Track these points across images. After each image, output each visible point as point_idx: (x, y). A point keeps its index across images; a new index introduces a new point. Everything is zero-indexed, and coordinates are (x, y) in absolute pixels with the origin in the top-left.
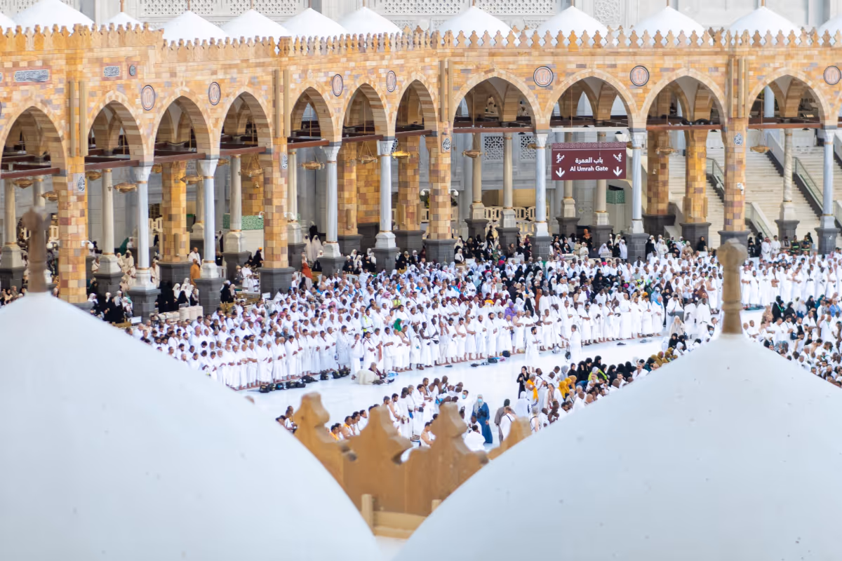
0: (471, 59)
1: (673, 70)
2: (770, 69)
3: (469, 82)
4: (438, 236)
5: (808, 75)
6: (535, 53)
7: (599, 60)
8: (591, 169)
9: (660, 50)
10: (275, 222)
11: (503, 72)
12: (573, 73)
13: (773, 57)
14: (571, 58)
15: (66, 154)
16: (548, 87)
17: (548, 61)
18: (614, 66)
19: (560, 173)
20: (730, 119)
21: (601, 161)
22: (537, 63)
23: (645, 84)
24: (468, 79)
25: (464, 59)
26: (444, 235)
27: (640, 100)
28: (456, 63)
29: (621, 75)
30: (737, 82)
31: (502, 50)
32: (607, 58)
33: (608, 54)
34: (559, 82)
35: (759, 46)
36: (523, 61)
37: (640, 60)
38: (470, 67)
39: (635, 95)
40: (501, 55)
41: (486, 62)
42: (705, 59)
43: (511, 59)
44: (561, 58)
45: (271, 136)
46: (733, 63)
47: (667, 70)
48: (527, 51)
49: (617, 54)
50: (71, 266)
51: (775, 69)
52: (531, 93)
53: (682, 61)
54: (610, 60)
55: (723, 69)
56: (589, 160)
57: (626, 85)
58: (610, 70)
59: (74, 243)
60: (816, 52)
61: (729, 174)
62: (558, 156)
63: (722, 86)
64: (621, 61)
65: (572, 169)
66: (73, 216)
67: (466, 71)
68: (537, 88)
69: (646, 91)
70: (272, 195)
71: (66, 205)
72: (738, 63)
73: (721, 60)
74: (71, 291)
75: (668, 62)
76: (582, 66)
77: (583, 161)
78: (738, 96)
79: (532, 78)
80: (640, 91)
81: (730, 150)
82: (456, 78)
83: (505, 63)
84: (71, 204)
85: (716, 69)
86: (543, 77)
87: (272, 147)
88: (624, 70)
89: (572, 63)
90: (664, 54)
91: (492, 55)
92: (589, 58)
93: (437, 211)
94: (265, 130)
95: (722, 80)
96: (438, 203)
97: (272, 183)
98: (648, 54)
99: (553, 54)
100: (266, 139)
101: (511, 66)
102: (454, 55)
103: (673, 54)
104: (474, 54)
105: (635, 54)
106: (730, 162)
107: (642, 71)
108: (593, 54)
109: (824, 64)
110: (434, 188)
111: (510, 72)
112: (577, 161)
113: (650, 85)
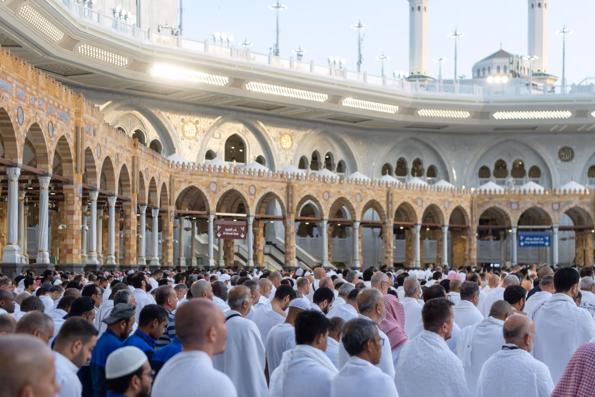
0: (183, 176)
1: (266, 188)
2: (303, 191)
3: (182, 187)
4: (168, 263)
5: (317, 194)
6: (210, 175)
7: (236, 181)
8: (232, 234)
9: (261, 179)
10: (132, 239)
11: (196, 183)
12: (226, 186)
13: (304, 186)
14: (225, 179)
15: (74, 171)
16: (215, 192)
17: (215, 180)
18: (242, 184)
19: (219, 235)
20: (288, 212)
21: (236, 230)
22: (211, 180)
23: (255, 194)
24: (181, 185)
25: (179, 176)
26: (171, 263)
27: (253, 201)
28: (176, 177)
29: (245, 189)
30: (292, 196)
31: (196, 173)
32: (239, 180)
33: (240, 178)
34: (219, 190)
35: (299, 180)
36: (205, 179)
37: (253, 182)
38: (182, 180)
39: (251, 199)
40: (196, 175)
41: (189, 177)
42: (277, 184)
43: (199, 177)
44: (220, 179)
45: (131, 192)
46: (289, 187)
47: (263, 188)
48: (206, 174)
49: (243, 179)
50: (74, 240)
51: (305, 191)
52: (208, 194)
53: (269, 184)
54: (240, 182)
55: (285, 190)
56: (231, 230)
57: (247, 194)
58: (240, 186)
59: (77, 226)
60: (320, 185)
61: (288, 239)
62: (218, 226)
63: (285, 197)
64: (245, 182)
65: (224, 233)
66: (76, 210)
67: (180, 181)
68: (211, 192)
69: (255, 197)
70: (130, 224)
71: (72, 202)
72: (292, 186)
73: (285, 185)
74: (74, 257)
75: (264, 184)
76: (229, 183)
77: (228, 230)
78: (292, 202)
79: (208, 187)
80: (253, 197)
81: (288, 228)
82: (176, 185)
83: (197, 179)
84: (76, 202)
85: (282, 189)
86: (213, 187)
87: (131, 198)
88: (246, 187)
89: (225, 181)
90: (262, 181)
91: (192, 174)
92: (232, 180)
93: (168, 251)
94: (127, 188)
95: (285, 194)
96: (168, 247)
97: (130, 218)
98: (256, 180)
99: (218, 177)
100: (128, 193)
101: (200, 181)
102: (175, 173)
103: (266, 181)
104: (183, 173)
105: (251, 179)
106: (288, 233)
107: (252, 187)
108: (234, 178)
109: (323, 191)
110: (166, 239)
111: (200, 183)
112: (226, 229)
113: (256, 195)
